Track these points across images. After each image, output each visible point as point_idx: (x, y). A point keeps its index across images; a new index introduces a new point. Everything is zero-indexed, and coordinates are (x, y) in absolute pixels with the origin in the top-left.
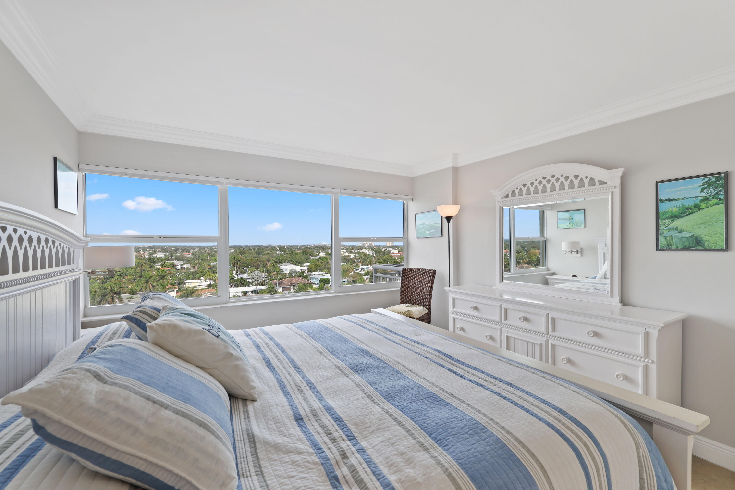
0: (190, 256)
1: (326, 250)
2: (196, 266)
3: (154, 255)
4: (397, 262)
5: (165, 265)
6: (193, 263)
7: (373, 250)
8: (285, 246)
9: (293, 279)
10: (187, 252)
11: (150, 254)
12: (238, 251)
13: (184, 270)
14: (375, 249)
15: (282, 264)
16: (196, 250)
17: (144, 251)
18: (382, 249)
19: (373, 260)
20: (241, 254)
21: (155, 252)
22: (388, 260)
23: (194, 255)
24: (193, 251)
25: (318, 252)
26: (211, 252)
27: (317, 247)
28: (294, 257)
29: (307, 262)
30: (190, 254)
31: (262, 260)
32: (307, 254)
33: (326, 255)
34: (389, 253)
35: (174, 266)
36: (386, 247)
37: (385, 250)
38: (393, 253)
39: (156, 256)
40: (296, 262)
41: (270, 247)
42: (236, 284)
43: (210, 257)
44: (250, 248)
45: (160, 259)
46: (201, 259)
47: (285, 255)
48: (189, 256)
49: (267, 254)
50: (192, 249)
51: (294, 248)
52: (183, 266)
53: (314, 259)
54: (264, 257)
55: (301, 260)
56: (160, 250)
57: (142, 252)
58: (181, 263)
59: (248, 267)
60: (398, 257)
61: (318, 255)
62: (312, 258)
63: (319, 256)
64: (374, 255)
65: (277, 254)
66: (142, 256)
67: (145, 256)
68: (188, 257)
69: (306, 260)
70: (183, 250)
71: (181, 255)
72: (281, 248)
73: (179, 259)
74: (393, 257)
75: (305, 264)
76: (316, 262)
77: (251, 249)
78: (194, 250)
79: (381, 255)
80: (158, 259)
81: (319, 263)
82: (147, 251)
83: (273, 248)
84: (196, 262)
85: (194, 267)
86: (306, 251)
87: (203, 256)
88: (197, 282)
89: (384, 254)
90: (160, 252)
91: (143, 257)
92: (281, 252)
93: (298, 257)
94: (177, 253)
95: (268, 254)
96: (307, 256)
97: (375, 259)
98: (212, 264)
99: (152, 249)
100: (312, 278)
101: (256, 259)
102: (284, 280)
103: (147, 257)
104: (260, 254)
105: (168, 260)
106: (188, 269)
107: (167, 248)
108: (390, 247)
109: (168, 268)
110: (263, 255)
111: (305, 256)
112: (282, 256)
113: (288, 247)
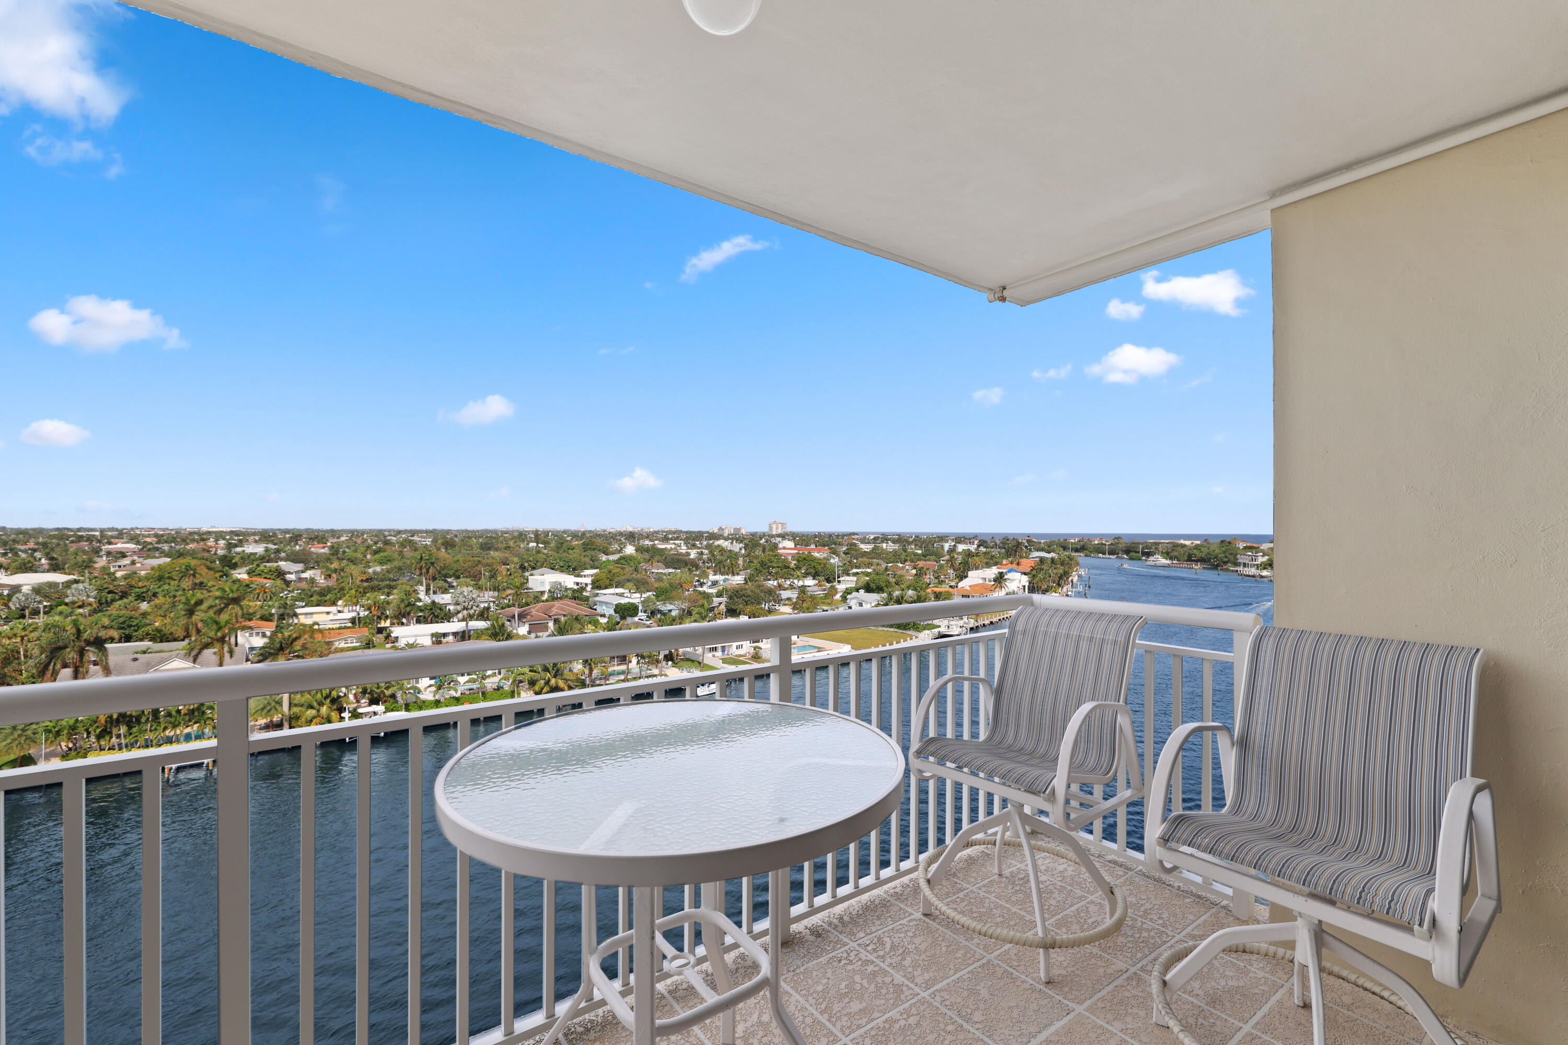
0: (326, 550)
1: (638, 540)
2: (334, 575)
3: (239, 549)
4: (789, 568)
5: (257, 572)
6: (328, 569)
7: (741, 542)
8: (548, 532)
9: (553, 606)
10: (318, 542)
11: (230, 546)
12: (440, 541)
13: (304, 585)
14: (745, 539)
15: (534, 572)
16: (343, 539)
17: (216, 541)
18: (761, 539)
19: (741, 561)
20: (446, 548)
21: (240, 543)
22: (770, 564)
23: (335, 550)
24: (335, 540)
25: (622, 544)
26: (376, 543)
27: (621, 534)
28: (564, 554)
29: (593, 567)
30: (324, 548)
31: (490, 561)
32: (594, 549)
33: (636, 550)
34: (775, 547)
35: (280, 574)
36: (769, 536)
37: (767, 542)
38: (784, 548)
39: (244, 551)
40: (569, 566)
41: (516, 534)
42: (420, 616)
43: (371, 554)
44: (468, 536)
45: (247, 559)
46: (349, 559)
47: (545, 551)
48: (323, 551)
49: (505, 548)
50: (333, 536)
51: (568, 536)
52: (304, 575)
53: (608, 561)
54: (497, 553)
55: (579, 562)
56: (257, 538)
57: (211, 542)
58: (300, 567)
59: (458, 577)
60: (793, 556)
61: (620, 551)
62: (604, 558)
63: (621, 555)
64: (743, 551)
65: (528, 550)
66: (209, 551)
67: (216, 551)
68: (318, 555)
69: (591, 563)
70: (311, 539)
71: (304, 550)
72: (538, 536)
73: (294, 558)
74: (781, 555)
75: (587, 572)
76: (611, 567)
77: (470, 538)
78: (338, 538)
79: (758, 552)
80: (242, 558)
81: (618, 570)
82: (224, 539)
83: (521, 536)
84: (335, 565)
85: (330, 576)
86: (592, 543)
87: (355, 551)
88: (328, 613)
89: (764, 551)
90: (256, 542)
91: (212, 553)
92: (538, 543)
93: (574, 555)
94: (297, 544)
95: (508, 548)
96: (593, 553)
97: (744, 562)
98: (370, 570)
99: (238, 535)
100: (598, 603)
101: (476, 559)
102: (533, 608)
103: (221, 552)
104: (489, 549)
105: (268, 562)
106: (312, 581)
107: (275, 535)
108: (779, 536)
109: (265, 578)
110: (497, 549)
111: (589, 553)
112: (539, 552)
113: (556, 534)
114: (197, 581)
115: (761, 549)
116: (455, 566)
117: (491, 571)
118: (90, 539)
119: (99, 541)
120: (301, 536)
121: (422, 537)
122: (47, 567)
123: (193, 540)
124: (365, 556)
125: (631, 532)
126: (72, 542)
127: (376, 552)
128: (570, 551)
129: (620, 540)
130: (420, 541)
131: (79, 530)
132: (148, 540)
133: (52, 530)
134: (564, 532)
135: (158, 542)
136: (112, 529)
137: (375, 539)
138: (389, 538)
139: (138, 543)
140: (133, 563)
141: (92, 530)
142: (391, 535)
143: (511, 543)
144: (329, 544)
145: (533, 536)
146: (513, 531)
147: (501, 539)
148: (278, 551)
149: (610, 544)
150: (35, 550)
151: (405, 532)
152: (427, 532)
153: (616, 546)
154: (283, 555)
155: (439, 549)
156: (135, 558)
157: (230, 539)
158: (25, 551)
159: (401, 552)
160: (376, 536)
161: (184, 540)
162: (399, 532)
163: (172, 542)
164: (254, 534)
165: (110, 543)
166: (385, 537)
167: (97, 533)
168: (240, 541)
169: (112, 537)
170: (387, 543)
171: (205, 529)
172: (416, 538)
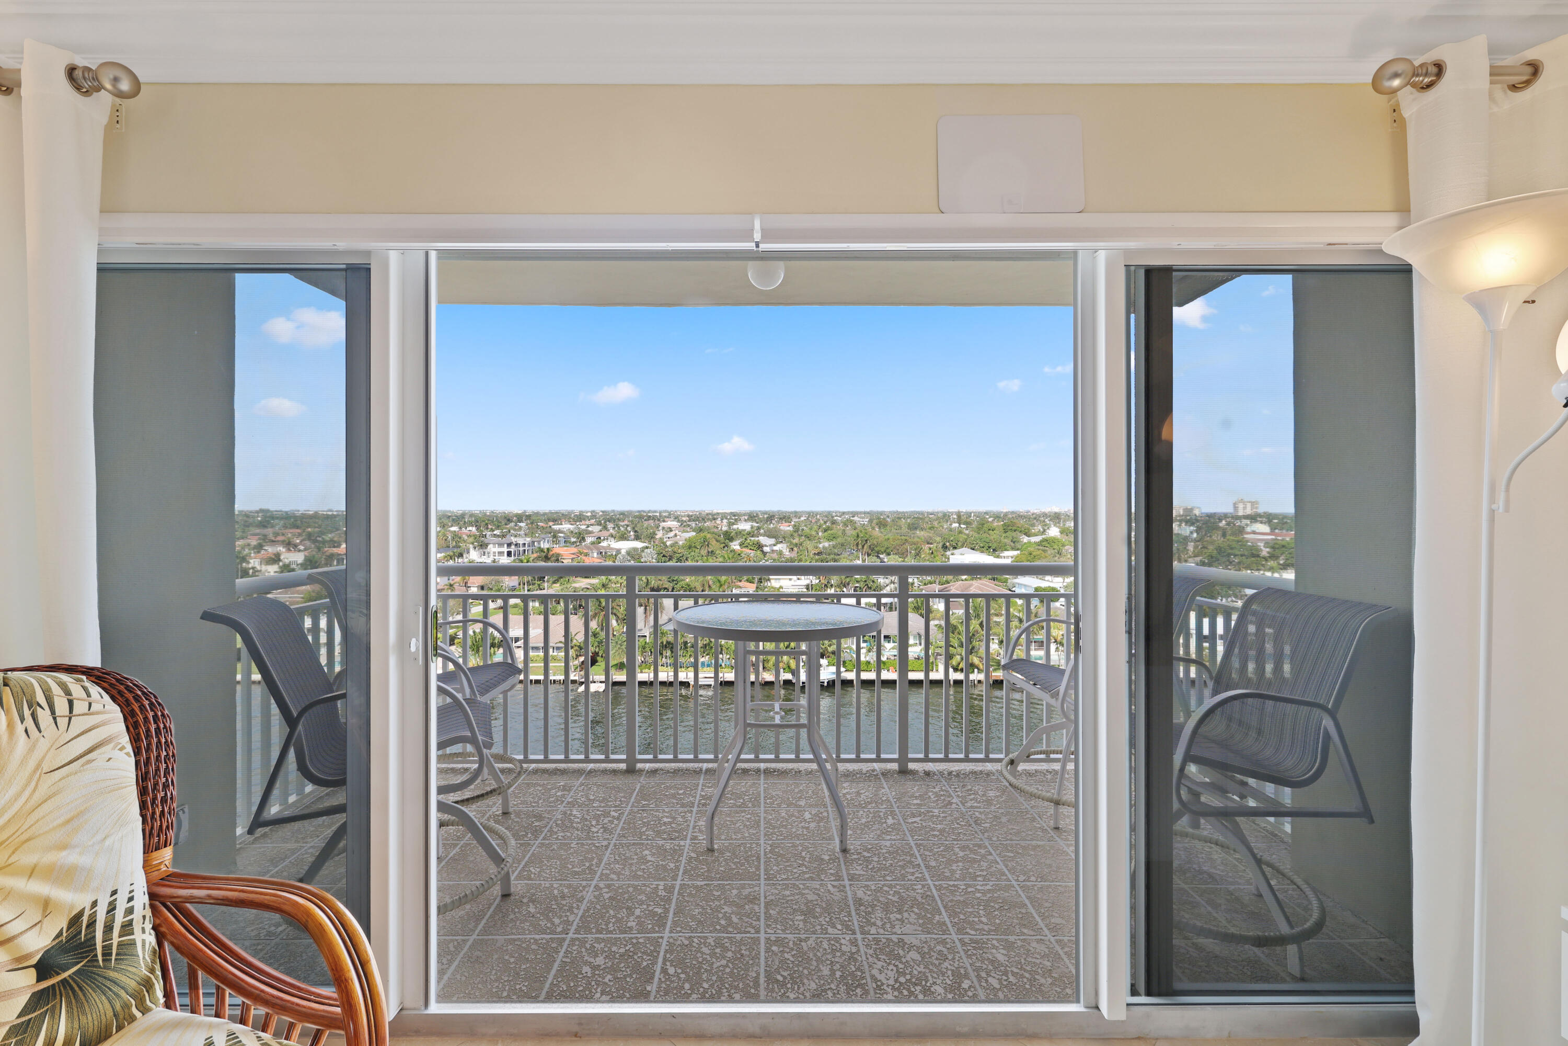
114: (710, 550)
115: (1220, 533)
116: (886, 544)
117: (916, 549)
118: (654, 518)
119: (659, 520)
120: (774, 516)
121: (861, 518)
122: (633, 537)
123: (709, 519)
124: (818, 534)
125: (1056, 513)
126: (645, 520)
127: (825, 531)
128: (991, 532)
129: (1044, 521)
130: (859, 521)
131: (649, 512)
132: (684, 519)
133: (636, 512)
134: (986, 513)
135: (689, 521)
136: (665, 511)
137: (826, 519)
138: (835, 518)
139: (678, 521)
140: (676, 535)
141: (655, 512)
142: (837, 516)
143: (936, 523)
144: (793, 523)
145: (955, 517)
146: (938, 513)
147: (927, 520)
148: (759, 528)
149: (1033, 525)
150: (628, 526)
151: (848, 513)
152: (865, 513)
153: (1040, 528)
154: (762, 531)
155: (873, 528)
156: (677, 532)
157: (730, 519)
158: (623, 526)
159: (844, 530)
160: (826, 516)
161: (703, 519)
162: (844, 513)
163: (697, 520)
164: (744, 515)
165: (664, 521)
166: (833, 517)
167: (658, 514)
168: (736, 520)
169: (665, 517)
170: (834, 522)
171: (715, 511)
172: (856, 518)
